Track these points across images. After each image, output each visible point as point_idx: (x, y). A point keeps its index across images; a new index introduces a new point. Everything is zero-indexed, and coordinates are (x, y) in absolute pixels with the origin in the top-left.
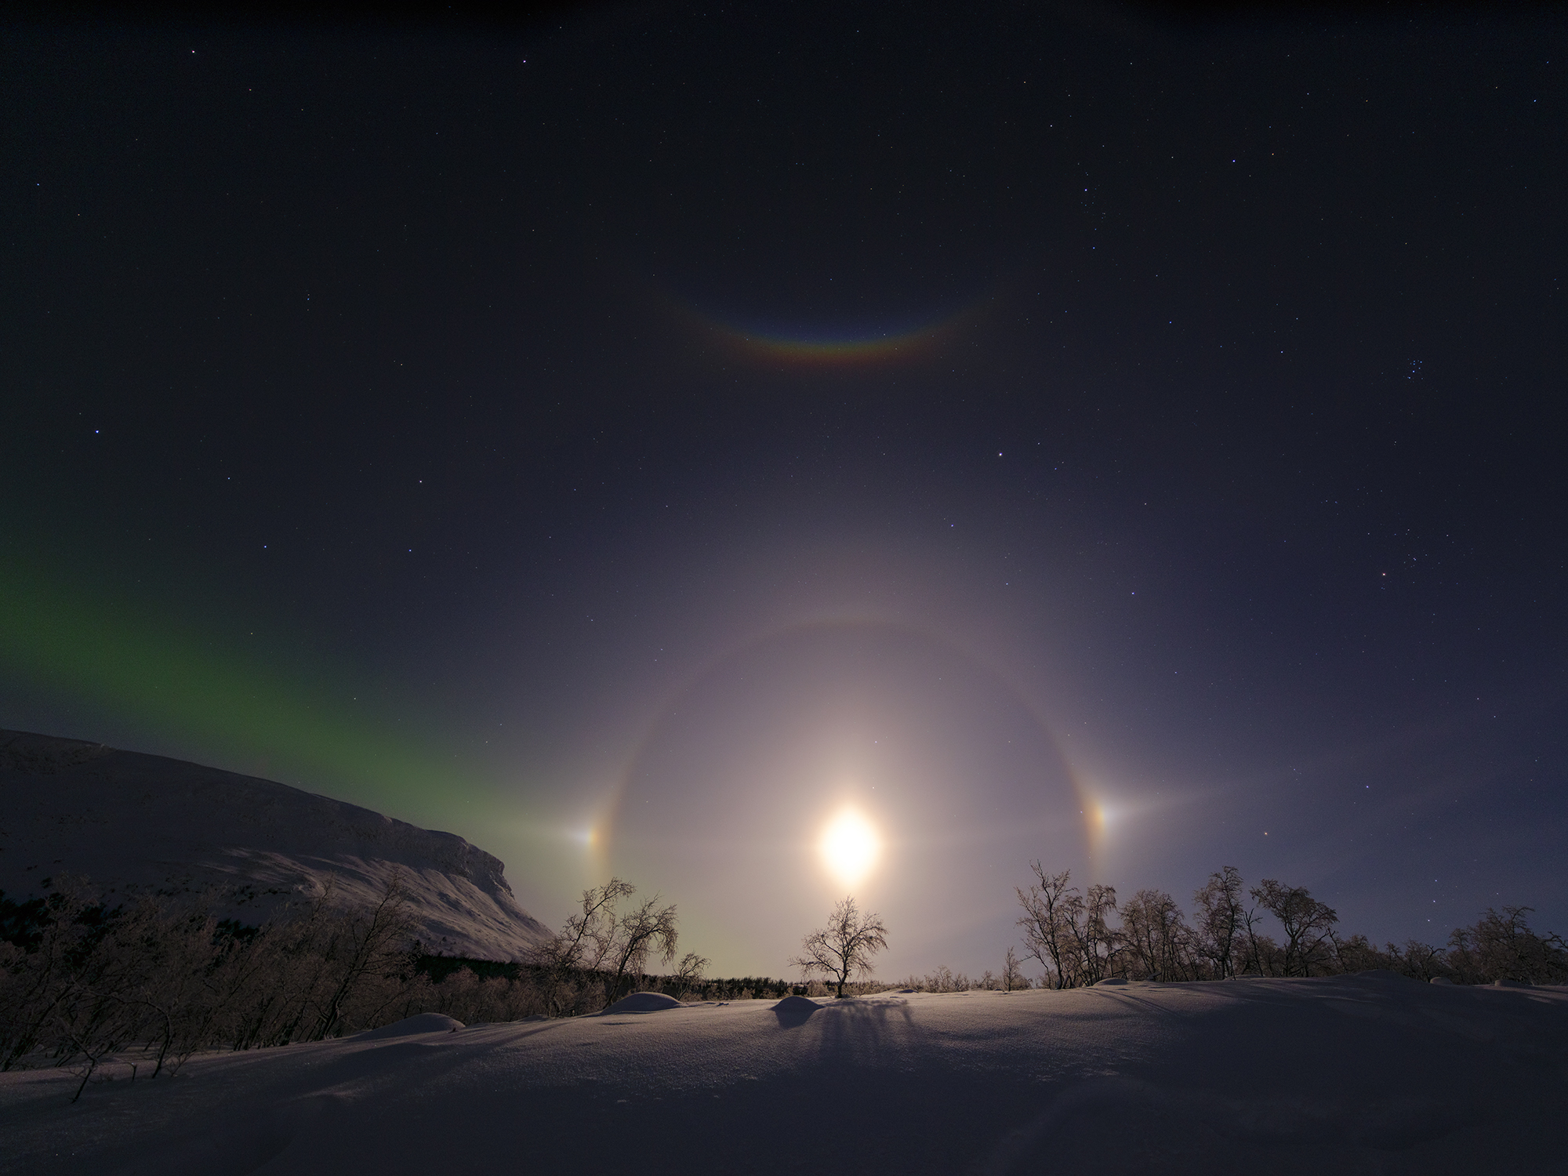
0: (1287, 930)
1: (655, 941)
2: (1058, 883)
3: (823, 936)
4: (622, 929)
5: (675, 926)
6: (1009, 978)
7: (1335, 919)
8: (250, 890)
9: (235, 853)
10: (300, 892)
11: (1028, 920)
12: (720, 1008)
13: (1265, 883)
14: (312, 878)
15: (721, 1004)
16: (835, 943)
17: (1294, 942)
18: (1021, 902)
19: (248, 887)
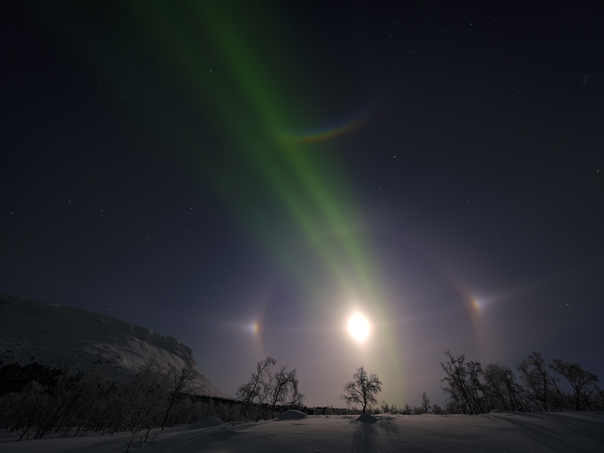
0: (572, 386)
1: (289, 386)
2: (460, 361)
3: (353, 385)
4: (275, 380)
5: (296, 379)
6: (426, 408)
7: (598, 380)
8: (100, 361)
9: (97, 346)
10: (118, 362)
11: (446, 379)
12: (326, 419)
13: (555, 361)
14: (123, 357)
15: (327, 417)
16: (359, 388)
17: (578, 392)
18: (444, 370)
19: (100, 360)
